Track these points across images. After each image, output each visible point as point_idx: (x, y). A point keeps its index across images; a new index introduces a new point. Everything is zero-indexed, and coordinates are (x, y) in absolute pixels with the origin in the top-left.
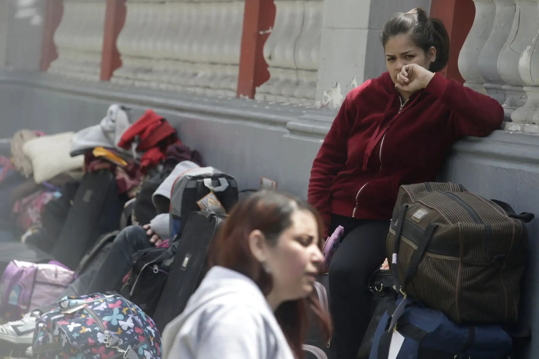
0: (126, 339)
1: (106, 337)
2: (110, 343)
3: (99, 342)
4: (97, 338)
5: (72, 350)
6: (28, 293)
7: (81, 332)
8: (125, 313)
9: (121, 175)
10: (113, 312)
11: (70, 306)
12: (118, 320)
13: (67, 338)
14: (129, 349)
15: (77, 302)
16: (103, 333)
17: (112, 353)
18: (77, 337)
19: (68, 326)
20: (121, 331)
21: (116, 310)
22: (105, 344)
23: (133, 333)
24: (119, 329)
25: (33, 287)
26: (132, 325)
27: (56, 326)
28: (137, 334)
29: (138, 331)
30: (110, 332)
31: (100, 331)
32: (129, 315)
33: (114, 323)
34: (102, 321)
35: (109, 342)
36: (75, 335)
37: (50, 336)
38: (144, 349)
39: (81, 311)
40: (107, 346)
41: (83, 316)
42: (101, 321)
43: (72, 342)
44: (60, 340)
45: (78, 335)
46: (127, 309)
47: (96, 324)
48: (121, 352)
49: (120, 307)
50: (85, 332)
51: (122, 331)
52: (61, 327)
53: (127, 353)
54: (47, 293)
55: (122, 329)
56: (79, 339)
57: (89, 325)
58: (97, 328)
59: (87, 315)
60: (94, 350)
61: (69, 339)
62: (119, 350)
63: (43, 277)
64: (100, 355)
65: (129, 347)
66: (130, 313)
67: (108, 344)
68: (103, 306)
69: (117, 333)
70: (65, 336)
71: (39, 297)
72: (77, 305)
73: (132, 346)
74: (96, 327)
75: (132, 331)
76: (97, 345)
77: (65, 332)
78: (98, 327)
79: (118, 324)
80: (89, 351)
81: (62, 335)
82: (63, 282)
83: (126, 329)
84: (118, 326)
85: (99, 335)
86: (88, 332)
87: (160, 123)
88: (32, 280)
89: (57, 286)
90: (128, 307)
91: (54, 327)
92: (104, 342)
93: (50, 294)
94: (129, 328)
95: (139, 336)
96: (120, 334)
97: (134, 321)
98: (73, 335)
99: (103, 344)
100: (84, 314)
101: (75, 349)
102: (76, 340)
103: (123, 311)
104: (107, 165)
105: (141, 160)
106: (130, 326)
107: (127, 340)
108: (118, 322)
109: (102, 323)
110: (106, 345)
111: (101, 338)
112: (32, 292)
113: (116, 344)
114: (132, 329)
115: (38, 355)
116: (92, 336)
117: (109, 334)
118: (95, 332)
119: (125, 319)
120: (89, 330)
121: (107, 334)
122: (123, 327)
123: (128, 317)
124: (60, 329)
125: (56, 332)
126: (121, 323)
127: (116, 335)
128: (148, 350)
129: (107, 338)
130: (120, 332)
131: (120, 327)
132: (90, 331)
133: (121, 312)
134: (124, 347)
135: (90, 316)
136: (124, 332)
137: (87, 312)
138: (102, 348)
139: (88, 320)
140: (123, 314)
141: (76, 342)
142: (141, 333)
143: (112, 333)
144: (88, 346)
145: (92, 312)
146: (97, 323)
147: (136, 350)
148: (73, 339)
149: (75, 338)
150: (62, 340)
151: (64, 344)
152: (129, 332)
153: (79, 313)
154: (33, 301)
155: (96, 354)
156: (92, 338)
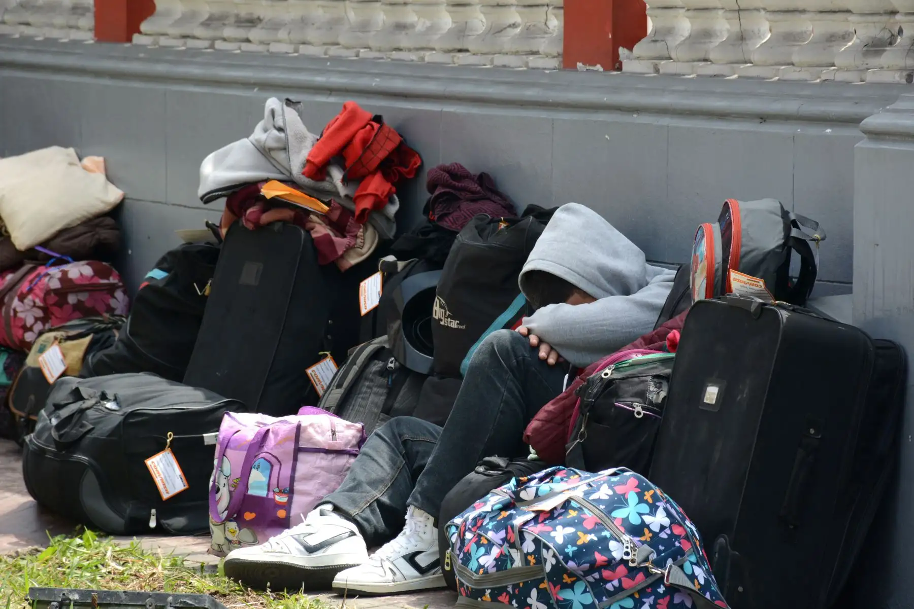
0: (661, 548)
1: (627, 547)
2: (636, 558)
3: (614, 559)
4: (610, 551)
5: (565, 576)
6: (286, 471)
7: (579, 542)
8: (650, 501)
9: (321, 230)
10: (626, 500)
11: (539, 496)
12: (640, 514)
13: (554, 556)
14: (671, 566)
15: (551, 489)
16: (619, 541)
17: (640, 576)
18: (574, 552)
19: (553, 534)
20: (651, 535)
21: (632, 498)
22: (628, 561)
23: (672, 536)
24: (646, 531)
25: (295, 459)
26: (666, 521)
27: (526, 535)
28: (677, 537)
29: (677, 531)
30: (632, 538)
31: (613, 538)
32: (658, 504)
33: (635, 520)
34: (612, 519)
35: (633, 557)
36: (570, 550)
37: (516, 555)
38: (692, 563)
39: (566, 505)
40: (631, 564)
41: (572, 514)
42: (609, 518)
43: (567, 563)
44: (540, 561)
45: (575, 548)
46: (651, 492)
47: (603, 525)
48: (656, 573)
49: (639, 490)
50: (586, 542)
51: (653, 535)
52: (539, 537)
53: (669, 573)
54: (322, 468)
55: (650, 531)
56: (577, 556)
57: (589, 527)
58: (606, 533)
59: (580, 509)
60: (606, 573)
61: (561, 558)
62: (653, 570)
63: (310, 439)
64: (620, 582)
65: (670, 562)
66: (659, 501)
67: (633, 561)
68: (604, 493)
69: (643, 539)
70: (551, 552)
71: (308, 478)
72: (552, 494)
73: (674, 560)
74: (603, 530)
75: (669, 532)
76: (611, 564)
77: (551, 545)
78: (607, 530)
79: (643, 521)
80: (597, 575)
81: (544, 551)
82: (346, 445)
83: (657, 530)
84: (643, 525)
85: (612, 545)
86: (592, 541)
87: (376, 125)
88: (291, 446)
89: (339, 453)
90: (651, 489)
91: (522, 539)
92: (625, 558)
93: (328, 470)
94: (663, 528)
95: (681, 541)
96: (649, 540)
97: (669, 515)
98: (567, 550)
99: (623, 562)
100: (574, 509)
101: (571, 574)
102: (572, 559)
103: (645, 498)
104: (287, 214)
105: (355, 200)
106: (663, 524)
107: (663, 550)
108: (642, 519)
109: (613, 523)
110: (630, 562)
111: (617, 551)
112: (294, 469)
113: (646, 560)
114: (668, 528)
115: (488, 592)
116: (600, 548)
117: (632, 542)
118: (604, 541)
119: (653, 510)
120: (593, 537)
121: (626, 542)
122: (652, 527)
123: (658, 507)
124: (536, 541)
125: (529, 546)
126: (648, 519)
127: (643, 543)
128: (697, 564)
129: (629, 550)
130: (648, 536)
131: (648, 527)
132: (596, 539)
133: (641, 500)
134: (660, 563)
135: (586, 511)
136: (655, 535)
137: (579, 506)
138: (621, 569)
139: (584, 520)
140: (646, 502)
141: (574, 561)
142: (683, 534)
143: (636, 539)
144: (594, 567)
145: (591, 506)
146: (603, 523)
147: (681, 567)
148: (567, 558)
149: (571, 555)
150: (545, 560)
151: (548, 568)
152: (663, 535)
153: (562, 508)
154: (298, 486)
155: (611, 581)
156: (600, 552)
